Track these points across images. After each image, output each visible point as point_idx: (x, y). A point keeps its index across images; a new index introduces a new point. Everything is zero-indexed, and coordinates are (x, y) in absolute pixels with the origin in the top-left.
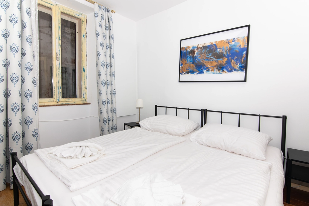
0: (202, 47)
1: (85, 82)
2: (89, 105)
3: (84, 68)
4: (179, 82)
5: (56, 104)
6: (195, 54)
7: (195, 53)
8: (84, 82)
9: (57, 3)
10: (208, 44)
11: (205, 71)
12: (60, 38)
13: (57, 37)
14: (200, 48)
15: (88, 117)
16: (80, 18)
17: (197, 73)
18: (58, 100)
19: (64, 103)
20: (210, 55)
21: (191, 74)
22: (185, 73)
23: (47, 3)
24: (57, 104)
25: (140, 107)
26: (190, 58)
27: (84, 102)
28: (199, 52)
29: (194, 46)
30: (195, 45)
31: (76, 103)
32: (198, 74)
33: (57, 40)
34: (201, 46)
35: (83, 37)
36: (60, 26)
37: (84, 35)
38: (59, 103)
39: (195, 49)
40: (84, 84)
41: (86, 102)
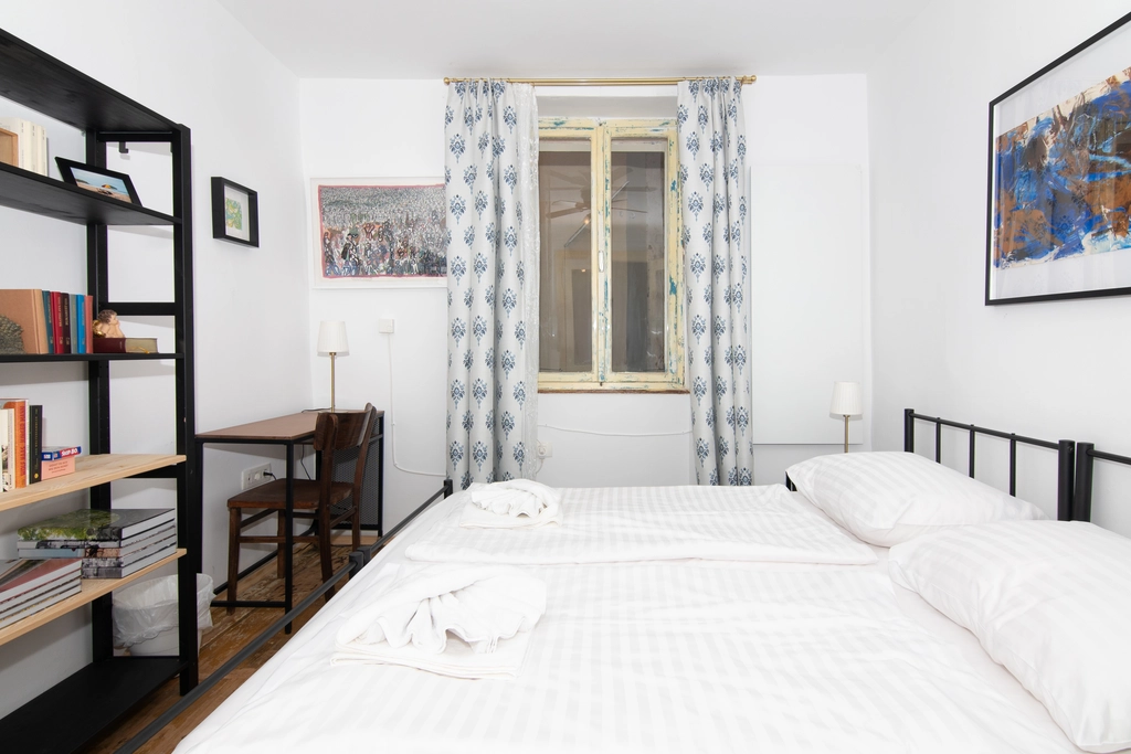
0: (1072, 115)
1: (676, 325)
2: (685, 395)
3: (672, 284)
4: (989, 302)
5: (596, 386)
6: (1044, 157)
7: (1048, 153)
8: (673, 326)
9: (603, 119)
10: (1097, 91)
11: (1086, 239)
12: (609, 210)
13: (600, 210)
14: (1064, 119)
15: (683, 434)
16: (665, 136)
17: (1056, 250)
18: (603, 378)
19: (620, 386)
20: (1108, 149)
21: (1034, 261)
22: (1009, 260)
23: (579, 129)
24: (601, 388)
25: (847, 413)
26: (1029, 178)
27: (674, 385)
28: (1061, 145)
29: (1041, 119)
30: (1045, 113)
31: (652, 387)
32: (1057, 257)
33: (601, 218)
34: (1066, 113)
35: (673, 188)
36: (609, 177)
37: (674, 184)
38: (606, 386)
39: (1047, 132)
40: (673, 330)
41: (680, 387)
